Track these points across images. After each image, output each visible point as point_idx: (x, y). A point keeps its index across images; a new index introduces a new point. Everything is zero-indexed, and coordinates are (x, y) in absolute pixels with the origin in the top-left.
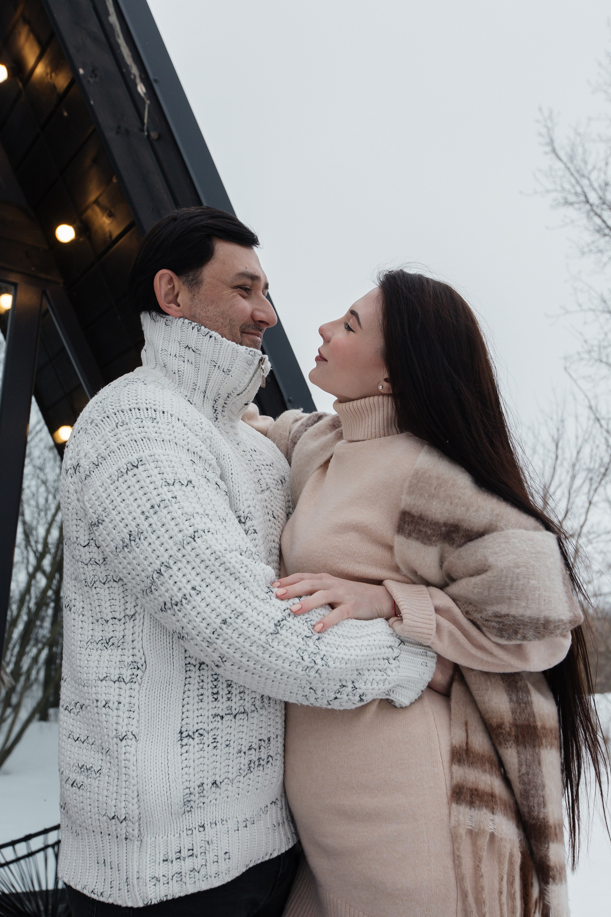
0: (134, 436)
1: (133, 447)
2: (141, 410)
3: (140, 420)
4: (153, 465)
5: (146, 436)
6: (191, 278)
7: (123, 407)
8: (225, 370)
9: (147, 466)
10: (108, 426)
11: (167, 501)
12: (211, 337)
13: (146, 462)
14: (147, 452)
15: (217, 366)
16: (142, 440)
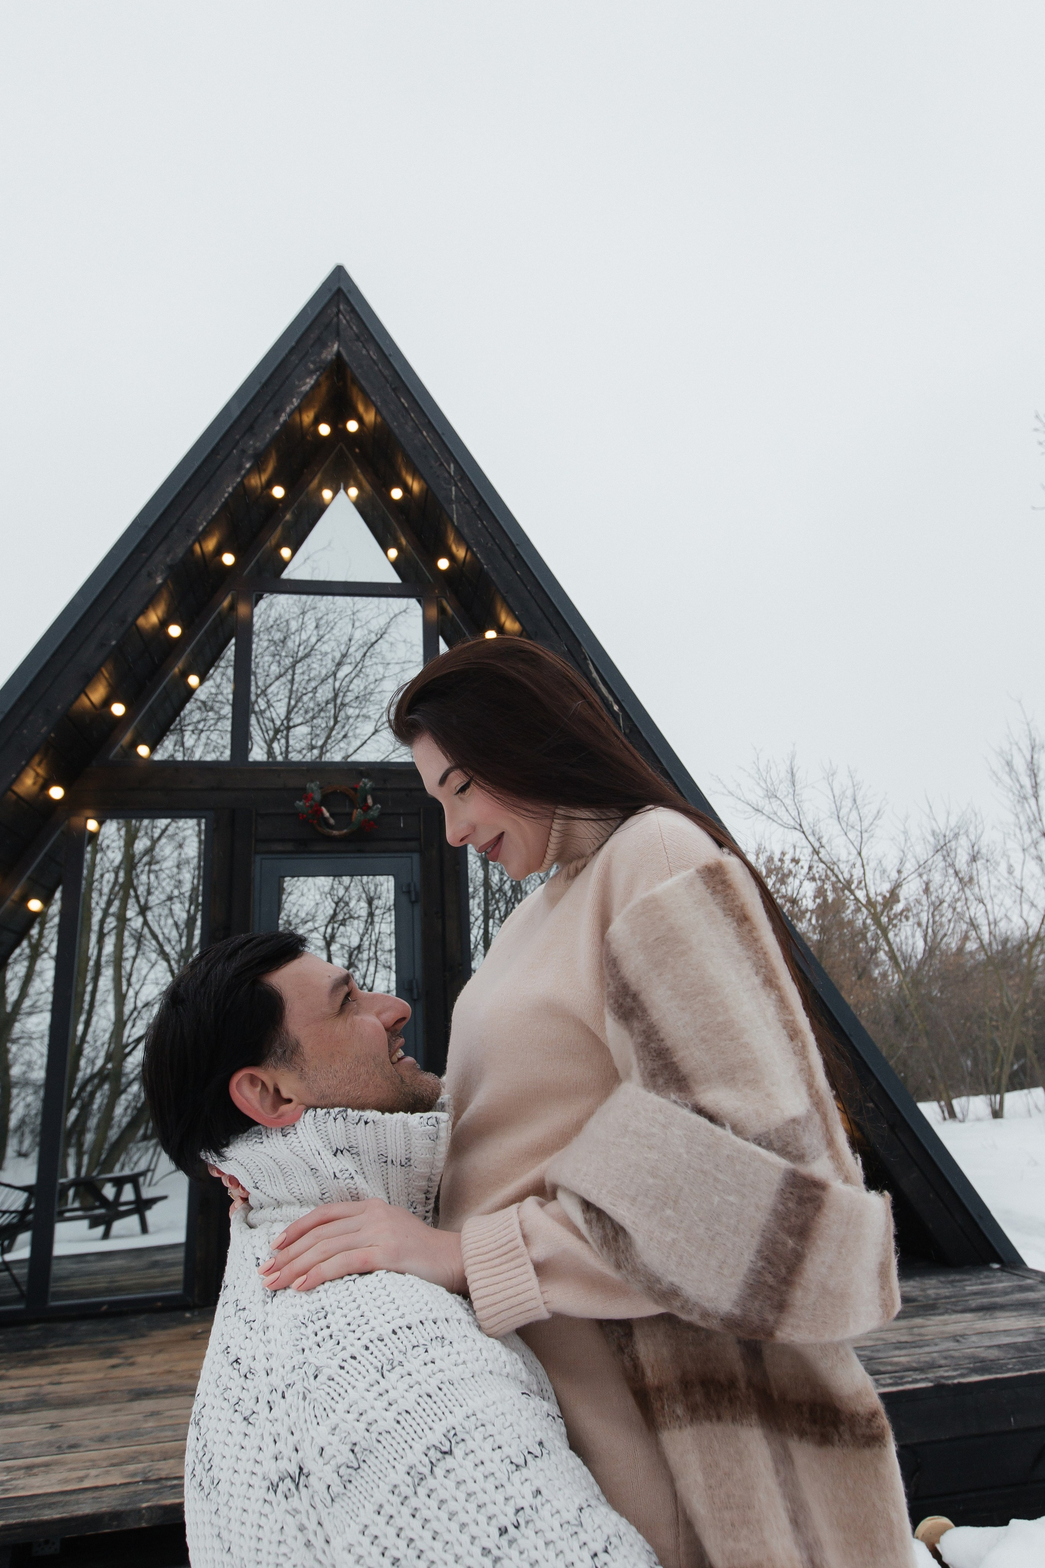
0: (424, 1385)
1: (428, 1411)
2: (414, 1328)
3: (421, 1350)
4: (478, 1435)
5: (445, 1379)
6: (279, 1051)
7: (379, 1330)
8: (403, 1163)
9: (471, 1444)
10: (360, 1377)
11: (528, 1510)
12: (366, 1123)
13: (466, 1437)
14: (460, 1413)
15: (389, 1162)
16: (440, 1389)
